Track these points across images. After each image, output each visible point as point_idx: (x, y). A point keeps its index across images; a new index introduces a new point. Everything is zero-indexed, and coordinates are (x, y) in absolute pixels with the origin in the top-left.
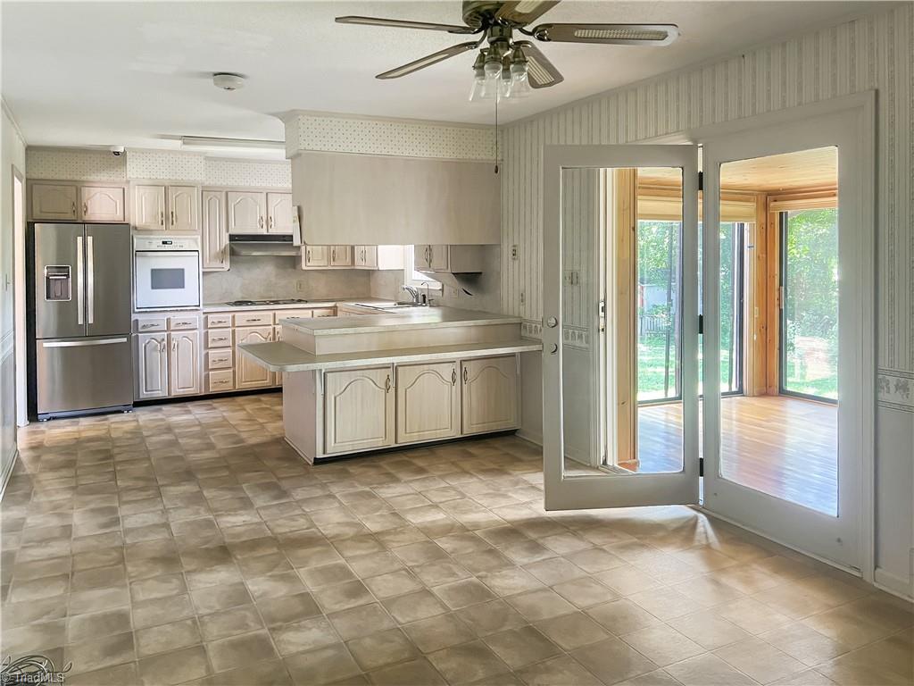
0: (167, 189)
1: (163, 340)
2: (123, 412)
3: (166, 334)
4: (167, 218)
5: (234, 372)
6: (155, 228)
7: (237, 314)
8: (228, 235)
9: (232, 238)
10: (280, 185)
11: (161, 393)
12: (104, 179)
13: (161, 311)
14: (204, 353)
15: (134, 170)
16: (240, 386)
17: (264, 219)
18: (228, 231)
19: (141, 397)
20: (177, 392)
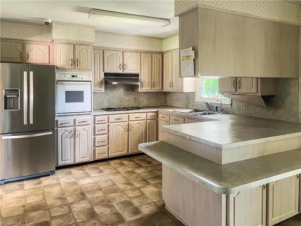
0: (75, 46)
1: (72, 131)
2: (49, 175)
3: (73, 128)
4: (75, 62)
5: (108, 147)
6: (69, 68)
7: (110, 116)
8: (104, 73)
9: (106, 74)
10: (130, 48)
11: (70, 162)
12: (39, 40)
13: (70, 115)
14: (93, 137)
15: (57, 34)
16: (112, 155)
17: (122, 65)
18: (104, 71)
19: (59, 164)
20: (78, 160)
